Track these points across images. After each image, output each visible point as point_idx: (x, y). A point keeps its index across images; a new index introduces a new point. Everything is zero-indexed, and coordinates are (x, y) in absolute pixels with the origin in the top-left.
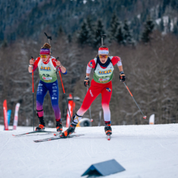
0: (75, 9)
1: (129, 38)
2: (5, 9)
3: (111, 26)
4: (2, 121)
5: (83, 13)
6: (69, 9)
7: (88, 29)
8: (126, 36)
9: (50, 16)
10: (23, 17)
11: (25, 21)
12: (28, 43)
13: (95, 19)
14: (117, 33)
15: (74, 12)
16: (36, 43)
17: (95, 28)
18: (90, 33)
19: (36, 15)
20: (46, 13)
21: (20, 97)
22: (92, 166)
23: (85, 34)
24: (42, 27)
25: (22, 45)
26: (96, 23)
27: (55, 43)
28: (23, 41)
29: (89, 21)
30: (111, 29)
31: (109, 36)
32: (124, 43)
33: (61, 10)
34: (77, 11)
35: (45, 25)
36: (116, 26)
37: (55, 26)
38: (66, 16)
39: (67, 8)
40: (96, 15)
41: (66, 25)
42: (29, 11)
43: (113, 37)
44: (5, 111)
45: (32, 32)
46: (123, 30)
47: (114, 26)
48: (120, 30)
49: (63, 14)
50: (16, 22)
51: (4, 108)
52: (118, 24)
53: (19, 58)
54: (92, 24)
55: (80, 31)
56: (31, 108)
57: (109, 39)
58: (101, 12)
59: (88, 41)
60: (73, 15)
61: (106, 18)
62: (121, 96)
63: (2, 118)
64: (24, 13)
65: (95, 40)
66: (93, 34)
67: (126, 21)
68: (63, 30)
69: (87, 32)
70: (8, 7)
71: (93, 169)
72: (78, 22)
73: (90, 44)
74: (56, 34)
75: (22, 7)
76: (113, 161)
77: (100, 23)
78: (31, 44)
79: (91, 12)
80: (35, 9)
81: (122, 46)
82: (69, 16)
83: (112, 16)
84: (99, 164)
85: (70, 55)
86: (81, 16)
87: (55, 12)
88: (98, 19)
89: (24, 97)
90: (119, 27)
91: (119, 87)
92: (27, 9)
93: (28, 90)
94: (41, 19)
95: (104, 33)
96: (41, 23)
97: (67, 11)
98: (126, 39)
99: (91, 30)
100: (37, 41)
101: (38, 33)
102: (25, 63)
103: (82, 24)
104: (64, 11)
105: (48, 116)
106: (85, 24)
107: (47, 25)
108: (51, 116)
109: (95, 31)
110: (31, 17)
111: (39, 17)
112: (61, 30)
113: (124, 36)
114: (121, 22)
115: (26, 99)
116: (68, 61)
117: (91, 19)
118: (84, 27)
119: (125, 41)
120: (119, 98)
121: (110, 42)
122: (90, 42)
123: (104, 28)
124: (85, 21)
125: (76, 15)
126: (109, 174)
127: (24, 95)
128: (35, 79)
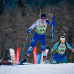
16: (58, 8)
25: (50, 10)
27: (72, 9)
44: (35, 54)
51: (34, 52)
93: (53, 41)
101: (62, 2)
108: (69, 58)
127: (50, 44)
128: (58, 33)
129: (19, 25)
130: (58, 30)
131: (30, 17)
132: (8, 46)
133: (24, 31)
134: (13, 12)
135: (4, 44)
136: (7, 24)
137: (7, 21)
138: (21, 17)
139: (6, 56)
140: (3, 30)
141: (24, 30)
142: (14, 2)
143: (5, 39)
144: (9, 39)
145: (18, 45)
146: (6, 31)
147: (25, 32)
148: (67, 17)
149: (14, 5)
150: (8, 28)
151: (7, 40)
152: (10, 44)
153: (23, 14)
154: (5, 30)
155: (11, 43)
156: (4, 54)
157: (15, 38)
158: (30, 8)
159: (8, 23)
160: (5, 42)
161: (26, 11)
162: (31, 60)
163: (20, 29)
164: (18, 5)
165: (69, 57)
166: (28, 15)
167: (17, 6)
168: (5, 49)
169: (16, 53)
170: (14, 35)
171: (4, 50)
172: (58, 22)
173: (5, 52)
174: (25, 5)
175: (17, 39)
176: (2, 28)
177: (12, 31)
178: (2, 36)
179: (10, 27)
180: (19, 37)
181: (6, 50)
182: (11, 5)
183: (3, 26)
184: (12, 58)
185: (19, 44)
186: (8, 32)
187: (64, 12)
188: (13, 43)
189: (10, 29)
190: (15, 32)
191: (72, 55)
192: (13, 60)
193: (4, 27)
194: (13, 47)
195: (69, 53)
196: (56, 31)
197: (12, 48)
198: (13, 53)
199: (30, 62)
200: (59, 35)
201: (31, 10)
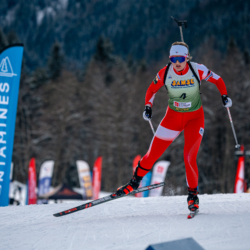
2: (146, 11)
9: (219, 23)
21: (166, 152)
24: (206, 40)
27: (223, 65)
42: (184, 14)
50: (164, 31)
56: (183, 170)
70: (151, 8)
75: (173, 8)
85: (247, 84)
89: (173, 151)
92: (182, 10)
105: (212, 182)
107: (213, 37)
108: (217, 182)
112: (232, 45)
115: (177, 155)
116: (244, 94)
127: (172, 149)
129: (97, 105)
131: (125, 86)
132: (73, 155)
133: (110, 119)
134: (84, 75)
135: (63, 151)
136: (70, 104)
138: (103, 85)
139: (68, 177)
140: (61, 117)
141: (110, 116)
142: (87, 50)
143: (66, 138)
144: (76, 138)
145: (96, 152)
146: (68, 118)
147: (112, 122)
149: (85, 59)
150: (72, 112)
152: (78, 151)
153: (109, 80)
154: (65, 117)
155: (80, 148)
156: (63, 174)
157: (89, 135)
158: (125, 65)
159: (74, 101)
160: (67, 145)
161: (114, 73)
163: (101, 115)
164: (96, 58)
165: (217, 179)
166: (119, 81)
167: (92, 60)
168: (65, 161)
169: (92, 171)
170: (87, 129)
171: (63, 164)
173: (65, 169)
174: (111, 56)
175: (95, 137)
176: (59, 112)
177: (83, 118)
178: (59, 132)
179: (77, 111)
181: (68, 163)
182: (78, 57)
183: (60, 107)
184: (82, 184)
185: (100, 150)
186: (74, 122)
188: (85, 147)
189: (77, 115)
190: (88, 122)
191: (224, 175)
192: (85, 189)
193: (62, 110)
194: (86, 157)
195: (217, 169)
197: (82, 158)
198: (84, 171)
201: (127, 70)
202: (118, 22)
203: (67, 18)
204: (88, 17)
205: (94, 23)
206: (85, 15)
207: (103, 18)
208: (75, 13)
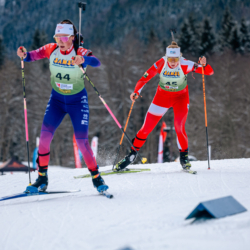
0: (171, 5)
1: (247, 43)
2: (74, 7)
3: (223, 27)
4: (71, 163)
5: (182, 11)
6: (164, 5)
7: (191, 33)
8: (244, 41)
9: (137, 16)
10: (99, 18)
11: (102, 24)
12: (107, 53)
13: (200, 19)
14: (231, 37)
15: (171, 10)
16: (118, 53)
17: (201, 31)
18: (193, 38)
19: (117, 15)
20: (131, 11)
21: (97, 129)
22: (201, 205)
23: (186, 40)
24: (126, 31)
26: (202, 24)
27: (145, 53)
28: (99, 51)
29: (192, 21)
30: (223, 31)
31: (219, 42)
32: (241, 51)
33: (153, 7)
34: (174, 7)
35: (129, 28)
36: (230, 28)
37: (144, 29)
38: (159, 15)
39: (161, 3)
40: (201, 13)
41: (160, 28)
42: (107, 9)
43: (225, 43)
44: (75, 149)
45: (111, 38)
46: (239, 33)
47: (226, 27)
48: (235, 32)
49: (154, 12)
50: (89, 24)
52: (233, 24)
53: (95, 74)
54: (196, 24)
55: (179, 36)
56: (112, 145)
57: (220, 46)
58: (209, 8)
59: (190, 48)
60: (169, 13)
61: (215, 16)
62: (239, 125)
63: (72, 158)
64: (100, 12)
65: (201, 48)
66: (198, 39)
67: (243, 20)
68: (156, 34)
69: (189, 37)
71: (201, 209)
72: (176, 24)
73: (193, 53)
74: (146, 40)
75: (97, 4)
76: (230, 198)
77: (207, 23)
78: (111, 55)
79: (194, 9)
80: (116, 6)
81: (239, 54)
82: (163, 15)
83: (224, 13)
84: (210, 202)
86: (181, 15)
87: (144, 10)
88: (204, 18)
89: (103, 129)
90: (233, 29)
91: (235, 112)
92: (104, 6)
93: (108, 119)
94: (125, 20)
95: (213, 37)
96: (124, 25)
97: (160, 7)
98: (243, 45)
99: (195, 33)
100: (120, 50)
101: (121, 39)
102: (103, 81)
103: (182, 26)
104: (156, 8)
106: (186, 25)
107: (132, 28)
109: (201, 34)
110: (111, 16)
111: (121, 17)
112: (152, 35)
113: (240, 40)
114: (236, 22)
115: (106, 132)
117: (194, 18)
118: (184, 30)
119: (242, 48)
120: (236, 128)
121: (221, 50)
122: (194, 51)
123: (213, 31)
124: (187, 21)
125: (174, 13)
126: (224, 216)
127: (102, 126)
128: (118, 103)
129: (37, 89)
130: (119, 97)
132: (16, 133)
135: (6, 130)
136: (12, 88)
137: (13, 81)
138: (40, 71)
139: (12, 153)
140: (5, 100)
142: (22, 42)
143: (9, 118)
144: (18, 118)
145: (35, 131)
148: (135, 69)
150: (14, 96)
151: (12, 121)
152: (20, 130)
154: (8, 100)
156: (7, 149)
159: (15, 86)
160: (9, 125)
162: (63, 160)
163: (40, 98)
168: (9, 138)
171: (7, 141)
172: (118, 81)
173: (9, 145)
175: (34, 117)
176: (3, 95)
178: (3, 113)
180: (37, 113)
181: (11, 140)
183: (3, 92)
185: (39, 128)
186: (16, 104)
187: (130, 59)
189: (18, 98)
191: (148, 148)
193: (6, 94)
196: (114, 100)
199: (62, 164)
200: (120, 107)
202: (50, 16)
203: (5, 14)
204: (23, 13)
205: (28, 18)
206: (20, 12)
207: (36, 14)
208: (12, 10)
